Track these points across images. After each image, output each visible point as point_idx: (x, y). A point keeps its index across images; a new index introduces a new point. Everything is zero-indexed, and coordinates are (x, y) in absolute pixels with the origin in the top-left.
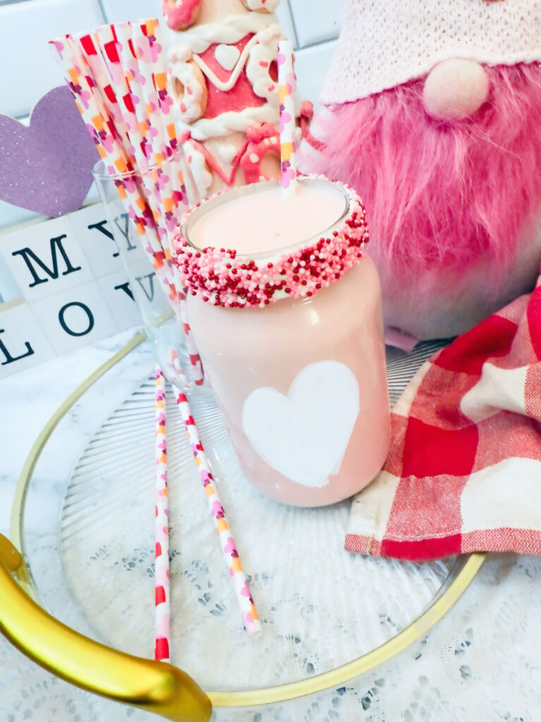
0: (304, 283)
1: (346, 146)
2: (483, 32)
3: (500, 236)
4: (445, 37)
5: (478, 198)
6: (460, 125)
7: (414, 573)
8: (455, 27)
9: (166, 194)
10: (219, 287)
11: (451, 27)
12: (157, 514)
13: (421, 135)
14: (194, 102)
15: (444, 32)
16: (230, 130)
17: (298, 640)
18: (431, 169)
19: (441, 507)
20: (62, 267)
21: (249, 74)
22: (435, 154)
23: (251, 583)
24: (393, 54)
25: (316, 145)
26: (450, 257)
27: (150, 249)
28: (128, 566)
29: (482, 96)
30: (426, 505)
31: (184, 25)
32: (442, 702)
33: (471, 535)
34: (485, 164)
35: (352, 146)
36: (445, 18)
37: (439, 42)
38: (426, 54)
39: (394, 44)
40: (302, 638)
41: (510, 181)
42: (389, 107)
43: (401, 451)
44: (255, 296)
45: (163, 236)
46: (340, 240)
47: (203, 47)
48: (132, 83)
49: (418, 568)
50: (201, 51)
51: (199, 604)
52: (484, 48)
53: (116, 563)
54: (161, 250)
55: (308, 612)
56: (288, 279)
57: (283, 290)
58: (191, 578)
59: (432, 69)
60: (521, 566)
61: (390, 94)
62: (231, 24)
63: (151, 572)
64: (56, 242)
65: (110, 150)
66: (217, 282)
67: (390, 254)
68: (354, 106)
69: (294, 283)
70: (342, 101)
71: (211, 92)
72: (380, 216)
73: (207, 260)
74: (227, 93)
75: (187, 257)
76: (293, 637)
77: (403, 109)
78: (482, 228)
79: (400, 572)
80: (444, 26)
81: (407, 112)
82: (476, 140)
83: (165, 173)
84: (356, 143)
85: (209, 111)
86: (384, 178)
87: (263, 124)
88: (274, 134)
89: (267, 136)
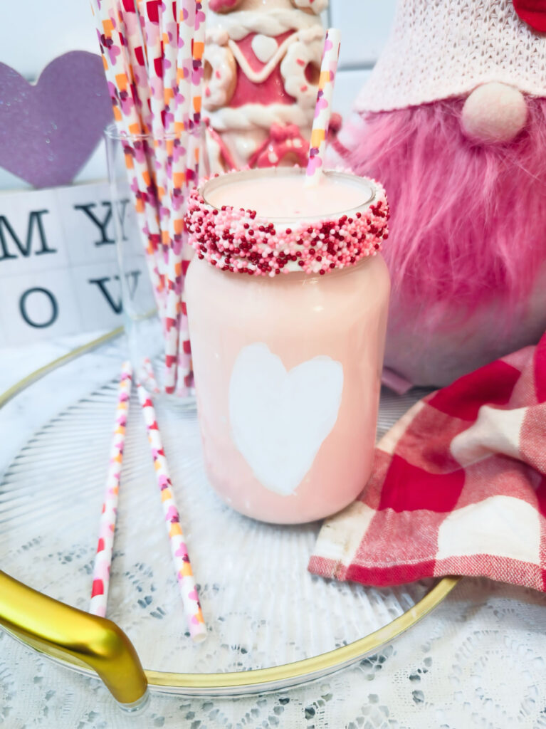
0: (319, 259)
1: (374, 154)
2: (528, 64)
3: (518, 273)
4: (491, 63)
5: (501, 228)
6: (494, 148)
7: (377, 602)
8: (502, 55)
9: (178, 168)
10: (231, 247)
11: (498, 54)
12: (104, 511)
13: (454, 154)
14: (220, 88)
15: (491, 57)
16: (254, 124)
17: (244, 651)
18: (460, 190)
19: (417, 539)
20: (36, 245)
21: (283, 69)
22: (465, 175)
23: (201, 592)
24: (437, 70)
25: (342, 151)
26: (464, 286)
27: (146, 230)
28: (63, 560)
29: (520, 123)
30: (400, 539)
31: (226, 8)
32: (390, 721)
33: (445, 562)
34: (513, 194)
35: (381, 153)
36: (493, 44)
37: (484, 67)
38: (470, 75)
39: (439, 60)
40: (249, 649)
41: (535, 216)
42: (425, 121)
43: (381, 485)
44: (268, 263)
45: (164, 217)
46: (362, 223)
47: (242, 33)
48: (167, 47)
49: (384, 599)
50: (239, 36)
51: (138, 605)
52: (527, 79)
53: (50, 556)
54: (157, 232)
55: (259, 626)
56: (303, 250)
57: (296, 262)
58: (133, 580)
59: (473, 90)
60: (491, 607)
61: (428, 109)
62: (275, 15)
63: (88, 569)
64: (36, 215)
65: (127, 112)
66: (231, 242)
67: (402, 272)
68: (390, 116)
69: (309, 256)
70: (377, 109)
71: (241, 82)
72: (398, 231)
73: (224, 218)
74: (257, 85)
75: (203, 214)
76: (239, 648)
77: (439, 125)
78: (501, 262)
79: (364, 600)
80: (491, 52)
81: (443, 129)
82: (507, 167)
83: (182, 144)
84: (387, 150)
85: (234, 100)
86: (408, 193)
87: (288, 124)
88: (299, 136)
89: (290, 136)
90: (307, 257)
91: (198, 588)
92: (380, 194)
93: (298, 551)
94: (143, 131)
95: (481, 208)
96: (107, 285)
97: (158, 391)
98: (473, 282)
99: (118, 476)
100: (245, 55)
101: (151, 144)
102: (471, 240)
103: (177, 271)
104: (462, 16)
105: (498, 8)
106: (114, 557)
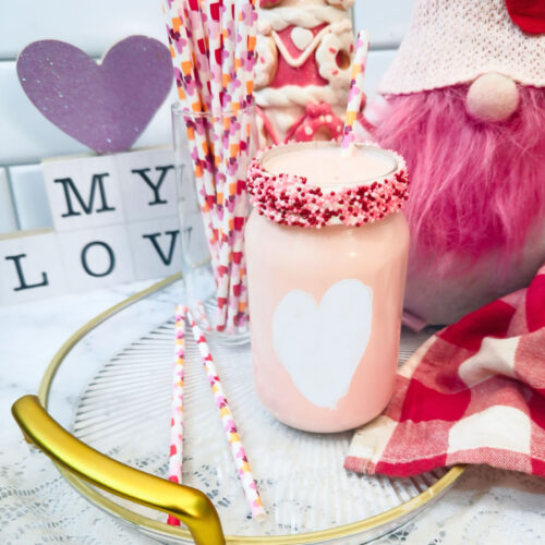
0: (356, 215)
2: (520, 58)
3: (513, 228)
4: (490, 57)
5: (499, 191)
6: (493, 126)
8: (499, 50)
9: (234, 140)
10: (287, 206)
11: (495, 50)
12: (173, 424)
13: (460, 130)
14: (264, 71)
15: (490, 52)
16: (292, 101)
18: (465, 160)
19: (432, 440)
20: (97, 204)
21: (318, 57)
22: (469, 147)
23: (258, 484)
24: (446, 61)
25: (368, 126)
26: (468, 239)
27: (203, 192)
28: (141, 464)
29: (513, 106)
30: (418, 442)
34: (509, 163)
35: (401, 130)
36: (491, 42)
37: (485, 59)
38: (473, 66)
39: (449, 53)
40: (299, 527)
41: (526, 181)
42: (437, 103)
43: (402, 403)
44: (315, 217)
45: (220, 181)
46: (388, 187)
47: (283, 25)
50: (280, 28)
52: (519, 71)
54: (213, 194)
55: (306, 510)
56: (344, 208)
57: (338, 217)
58: (201, 478)
59: (475, 79)
61: (440, 93)
62: (311, 11)
64: (98, 178)
65: (191, 93)
66: (287, 202)
67: (418, 227)
68: (408, 99)
69: (348, 212)
70: (397, 92)
71: (281, 66)
72: (415, 194)
73: (281, 183)
74: (295, 68)
75: (264, 180)
76: (291, 527)
77: (448, 106)
78: (498, 218)
79: (390, 490)
80: (490, 48)
81: (451, 109)
82: (503, 141)
83: (238, 121)
84: (406, 127)
85: (276, 81)
86: (423, 162)
87: (322, 102)
88: (331, 113)
89: (324, 113)
90: (346, 213)
91: (256, 482)
92: (402, 165)
93: (336, 454)
94: (203, 110)
95: (482, 175)
96: (158, 239)
97: (210, 329)
98: (475, 235)
99: (182, 397)
100: (285, 43)
101: (209, 120)
102: (475, 201)
103: (230, 226)
104: (467, 18)
105: (495, 12)
106: (184, 460)
